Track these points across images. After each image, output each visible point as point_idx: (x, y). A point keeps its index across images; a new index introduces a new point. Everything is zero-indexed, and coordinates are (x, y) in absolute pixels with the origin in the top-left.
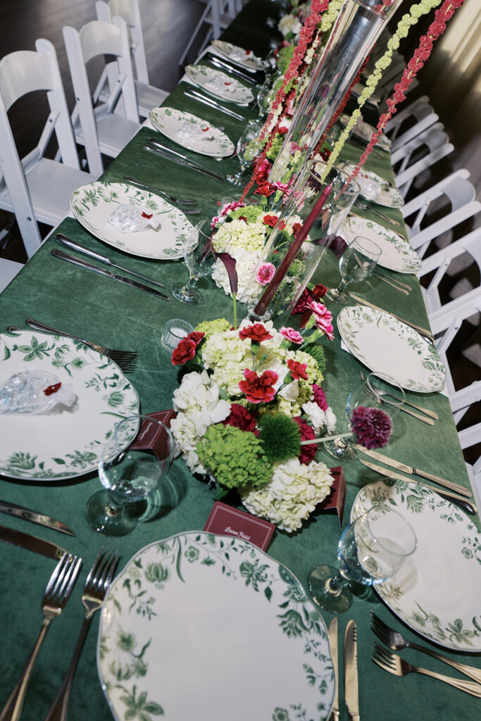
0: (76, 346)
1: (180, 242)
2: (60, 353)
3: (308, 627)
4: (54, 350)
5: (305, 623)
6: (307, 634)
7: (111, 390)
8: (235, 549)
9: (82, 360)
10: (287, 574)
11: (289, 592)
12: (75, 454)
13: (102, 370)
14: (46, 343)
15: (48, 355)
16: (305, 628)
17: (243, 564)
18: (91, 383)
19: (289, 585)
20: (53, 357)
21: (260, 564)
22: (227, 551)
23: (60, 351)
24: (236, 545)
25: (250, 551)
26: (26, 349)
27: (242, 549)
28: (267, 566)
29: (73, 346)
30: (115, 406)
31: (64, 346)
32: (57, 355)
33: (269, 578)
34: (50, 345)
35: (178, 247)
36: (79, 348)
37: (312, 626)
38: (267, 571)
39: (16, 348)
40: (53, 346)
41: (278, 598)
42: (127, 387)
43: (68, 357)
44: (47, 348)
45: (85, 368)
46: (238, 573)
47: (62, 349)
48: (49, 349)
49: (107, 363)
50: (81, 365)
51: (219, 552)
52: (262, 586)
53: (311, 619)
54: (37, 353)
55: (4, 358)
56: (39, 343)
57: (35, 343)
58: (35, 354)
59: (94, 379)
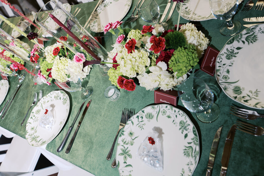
0: (122, 135)
1: (59, 98)
2: (126, 143)
3: (253, 32)
4: (125, 145)
5: (251, 34)
6: (256, 33)
7: (144, 118)
8: (221, 61)
9: (129, 133)
10: (230, 41)
11: (238, 40)
12: (181, 130)
13: (134, 123)
14: (121, 149)
15: (128, 148)
16: (253, 34)
17: (227, 59)
18: (142, 128)
19: (235, 41)
20: (128, 146)
21: (226, 52)
22: (222, 65)
23: (125, 143)
24: (219, 61)
25: (221, 56)
26: (125, 158)
27: (221, 59)
28: (227, 49)
29: (123, 137)
30: (153, 116)
31: (123, 141)
32: (127, 144)
33: (232, 48)
34: (123, 147)
35: (62, 98)
36: (123, 134)
37: (253, 31)
38: (229, 49)
39: (125, 162)
40: (123, 146)
41: (240, 45)
42: (143, 112)
43: (128, 139)
44: (124, 149)
45: (133, 131)
46: (231, 60)
47: (124, 142)
48: (125, 148)
49: (131, 121)
50: (132, 133)
51: (223, 68)
52: (236, 51)
53: (249, 32)
54: (127, 153)
55: (131, 167)
56: (122, 152)
57: (122, 154)
58: (127, 154)
59: (139, 126)
